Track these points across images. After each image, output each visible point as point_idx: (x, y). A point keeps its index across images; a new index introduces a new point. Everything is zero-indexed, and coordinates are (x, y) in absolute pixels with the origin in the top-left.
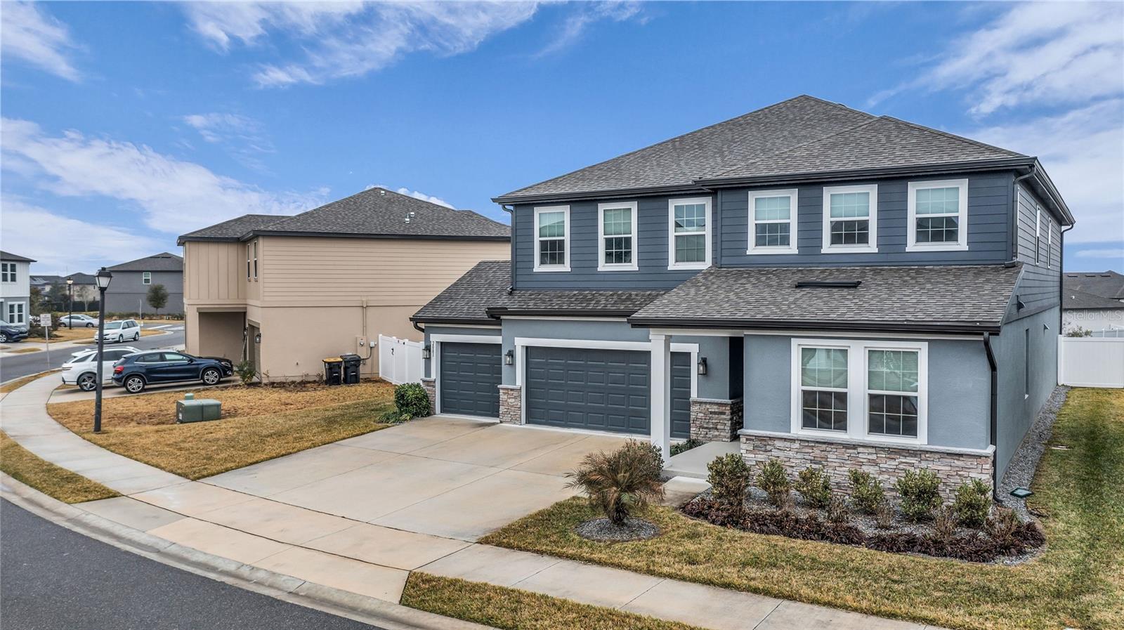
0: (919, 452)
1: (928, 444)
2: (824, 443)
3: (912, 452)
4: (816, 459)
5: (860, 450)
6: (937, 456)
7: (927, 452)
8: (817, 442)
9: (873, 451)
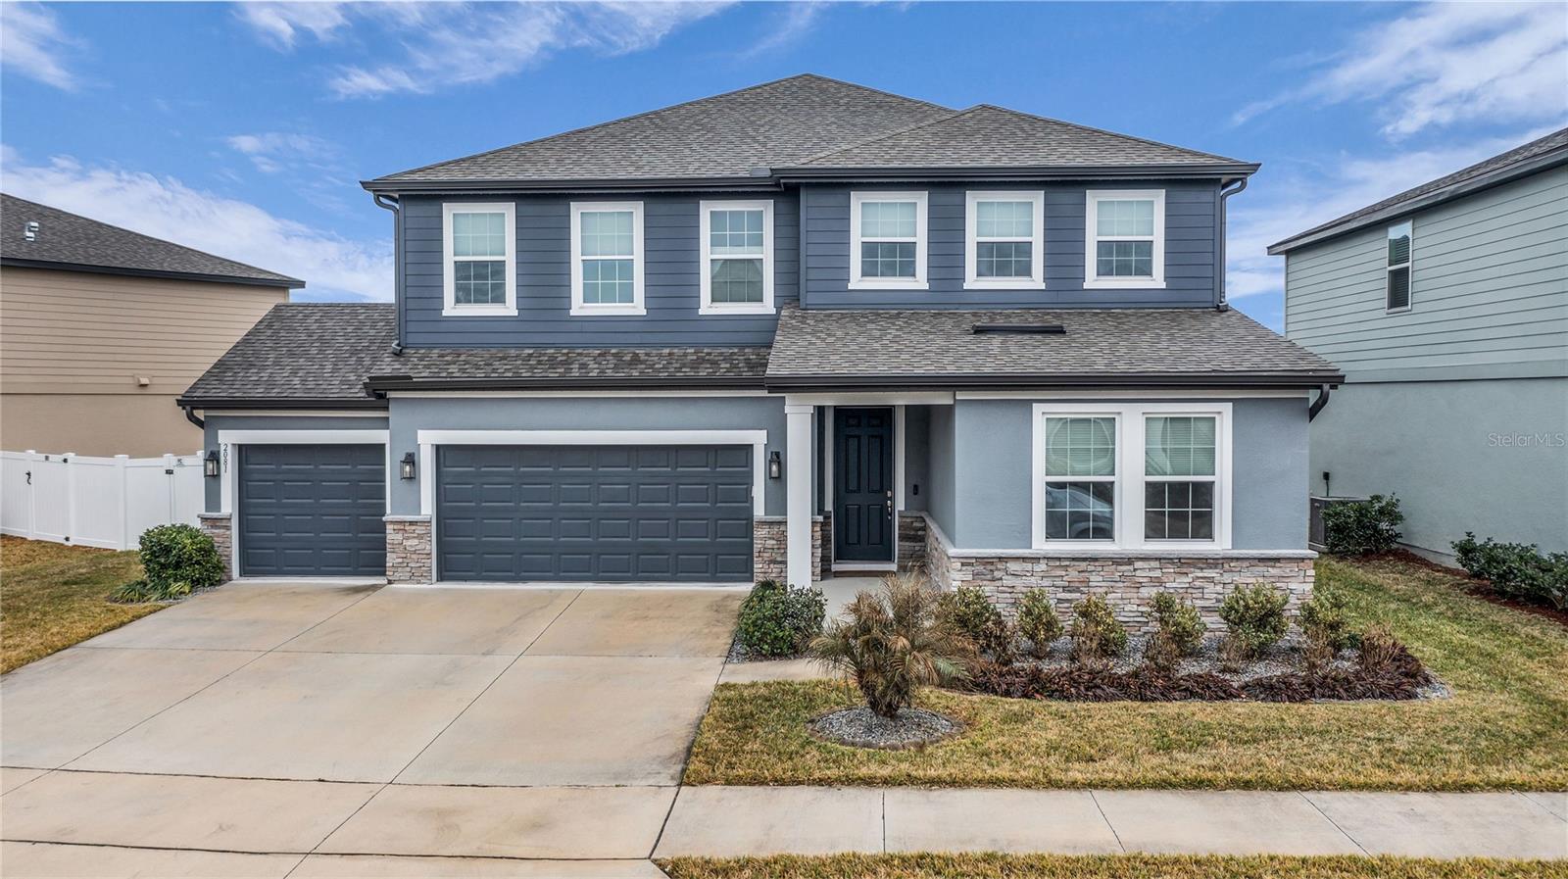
0: (1221, 561)
1: (1233, 549)
2: (1085, 559)
3: (1212, 561)
4: (1072, 584)
5: (1138, 565)
6: (1246, 564)
7: (1232, 559)
8: (1074, 559)
9: (1155, 564)
